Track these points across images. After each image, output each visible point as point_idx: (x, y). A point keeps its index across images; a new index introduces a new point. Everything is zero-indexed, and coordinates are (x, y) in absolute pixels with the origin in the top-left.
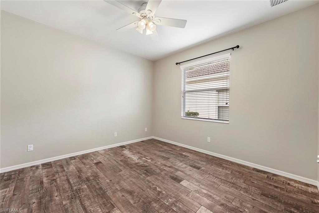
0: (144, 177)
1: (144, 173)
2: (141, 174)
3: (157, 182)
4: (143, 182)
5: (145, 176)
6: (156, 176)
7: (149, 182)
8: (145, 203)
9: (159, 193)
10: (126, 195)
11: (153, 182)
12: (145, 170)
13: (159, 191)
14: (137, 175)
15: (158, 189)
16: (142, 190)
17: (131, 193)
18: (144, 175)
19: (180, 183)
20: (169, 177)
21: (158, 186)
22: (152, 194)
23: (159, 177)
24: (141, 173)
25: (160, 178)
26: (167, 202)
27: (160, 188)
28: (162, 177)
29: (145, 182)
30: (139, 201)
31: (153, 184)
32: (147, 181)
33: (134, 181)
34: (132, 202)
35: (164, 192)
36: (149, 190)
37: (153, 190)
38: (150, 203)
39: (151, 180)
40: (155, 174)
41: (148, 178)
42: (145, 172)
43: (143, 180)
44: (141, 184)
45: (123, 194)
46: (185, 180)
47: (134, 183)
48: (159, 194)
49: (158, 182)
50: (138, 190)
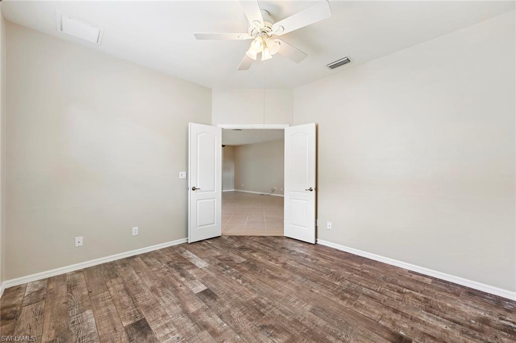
0: (262, 298)
1: (263, 306)
2: (270, 304)
3: (241, 289)
4: (262, 290)
5: (260, 299)
6: (241, 299)
7: (252, 290)
8: (255, 270)
9: (239, 278)
10: (277, 275)
11: (247, 289)
12: (263, 315)
13: (239, 279)
14: (277, 303)
15: (240, 281)
16: (260, 280)
17: (272, 277)
18: (263, 301)
19: (207, 288)
20: (219, 298)
21: (240, 284)
22: (248, 277)
23: (236, 299)
24: (271, 306)
25: (235, 296)
26: (232, 271)
27: (238, 283)
28: (230, 298)
29: (259, 290)
30: (261, 271)
31: (246, 287)
32: (256, 291)
33: (275, 291)
34: (268, 270)
35: (234, 278)
36: (253, 280)
37: (246, 281)
38: (250, 270)
39: (250, 293)
40: (243, 304)
41: (254, 296)
42: (262, 310)
43: (262, 293)
44: (263, 287)
45: (280, 276)
46: (196, 293)
47: (274, 288)
48: (240, 276)
49: (238, 289)
50: (266, 280)
